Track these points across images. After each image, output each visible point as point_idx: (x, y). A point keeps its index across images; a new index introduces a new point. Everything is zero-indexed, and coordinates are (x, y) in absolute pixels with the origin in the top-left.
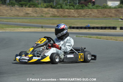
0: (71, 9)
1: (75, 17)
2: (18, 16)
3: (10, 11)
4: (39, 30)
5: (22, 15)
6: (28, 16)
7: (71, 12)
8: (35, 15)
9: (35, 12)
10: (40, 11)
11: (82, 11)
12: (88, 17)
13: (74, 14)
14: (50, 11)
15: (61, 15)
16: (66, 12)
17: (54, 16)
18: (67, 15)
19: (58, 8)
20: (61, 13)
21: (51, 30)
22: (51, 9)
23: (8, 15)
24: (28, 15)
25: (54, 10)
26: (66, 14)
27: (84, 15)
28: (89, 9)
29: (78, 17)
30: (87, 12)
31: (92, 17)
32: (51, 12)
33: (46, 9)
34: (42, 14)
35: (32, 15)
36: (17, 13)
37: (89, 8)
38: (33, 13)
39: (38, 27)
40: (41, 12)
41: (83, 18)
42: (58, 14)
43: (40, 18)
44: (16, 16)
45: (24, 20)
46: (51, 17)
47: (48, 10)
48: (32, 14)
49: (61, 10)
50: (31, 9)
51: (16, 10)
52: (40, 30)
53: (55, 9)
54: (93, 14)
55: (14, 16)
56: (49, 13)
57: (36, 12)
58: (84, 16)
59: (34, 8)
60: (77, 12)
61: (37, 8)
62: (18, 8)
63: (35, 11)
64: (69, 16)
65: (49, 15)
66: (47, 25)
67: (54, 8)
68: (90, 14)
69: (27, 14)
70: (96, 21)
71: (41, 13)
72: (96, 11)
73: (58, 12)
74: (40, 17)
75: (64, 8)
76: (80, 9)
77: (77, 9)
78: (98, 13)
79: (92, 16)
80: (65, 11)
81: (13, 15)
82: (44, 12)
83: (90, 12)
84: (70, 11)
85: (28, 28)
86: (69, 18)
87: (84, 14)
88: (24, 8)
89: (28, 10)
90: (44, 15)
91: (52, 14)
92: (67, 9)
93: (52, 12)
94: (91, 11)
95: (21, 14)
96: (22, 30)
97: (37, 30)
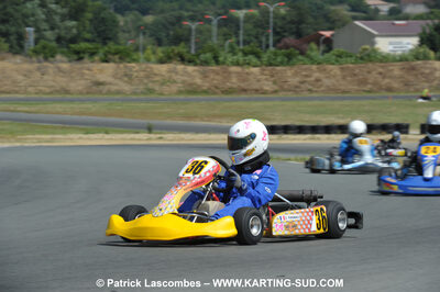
0: (248, 64)
1: (265, 92)
2: (67, 92)
3: (38, 74)
4: (139, 140)
5: (80, 88)
6: (100, 92)
7: (251, 77)
8: (127, 88)
9: (126, 79)
10: (142, 74)
11: (289, 73)
12: (310, 90)
13: (259, 81)
14: (177, 73)
15: (216, 87)
16: (233, 75)
17: (192, 90)
18: (235, 86)
19: (206, 63)
20: (217, 80)
21: (183, 139)
22: (180, 67)
23: (30, 89)
24: (101, 87)
25: (190, 68)
26: (234, 82)
27: (297, 87)
28: (312, 64)
29: (275, 92)
30: (306, 76)
31: (323, 91)
32: (179, 78)
33: (164, 68)
34: (150, 85)
35: (114, 88)
36: (62, 81)
37: (313, 61)
38: (117, 81)
39: (136, 128)
40: (147, 77)
41: (290, 94)
42: (207, 84)
43: (142, 97)
44: (57, 92)
45: (90, 105)
46: (180, 92)
47: (169, 71)
48: (116, 84)
49: (215, 68)
50: (110, 67)
51: (60, 72)
52: (143, 138)
53: (196, 65)
54: (327, 82)
55: (51, 93)
56: (175, 82)
57: (129, 76)
58: (296, 89)
59: (122, 66)
60: (272, 76)
61: (133, 65)
62: (65, 66)
63: (126, 75)
64: (245, 90)
65: (174, 88)
66: (169, 122)
67: (191, 62)
68: (318, 80)
69: (99, 84)
70: (337, 104)
71: (146, 81)
72: (335, 69)
73: (205, 76)
74: (142, 93)
75: (224, 63)
76: (281, 64)
77: (271, 65)
78: (344, 78)
79: (322, 88)
80: (230, 73)
81: (48, 90)
82: (157, 78)
83: (317, 75)
84: (247, 73)
85: (100, 132)
86: (243, 96)
87: (294, 81)
88: (87, 63)
89: (101, 71)
90: (157, 88)
91: (183, 82)
92: (237, 64)
93: (185, 78)
94: (320, 70)
95: (78, 85)
96: (80, 138)
97: (132, 139)
